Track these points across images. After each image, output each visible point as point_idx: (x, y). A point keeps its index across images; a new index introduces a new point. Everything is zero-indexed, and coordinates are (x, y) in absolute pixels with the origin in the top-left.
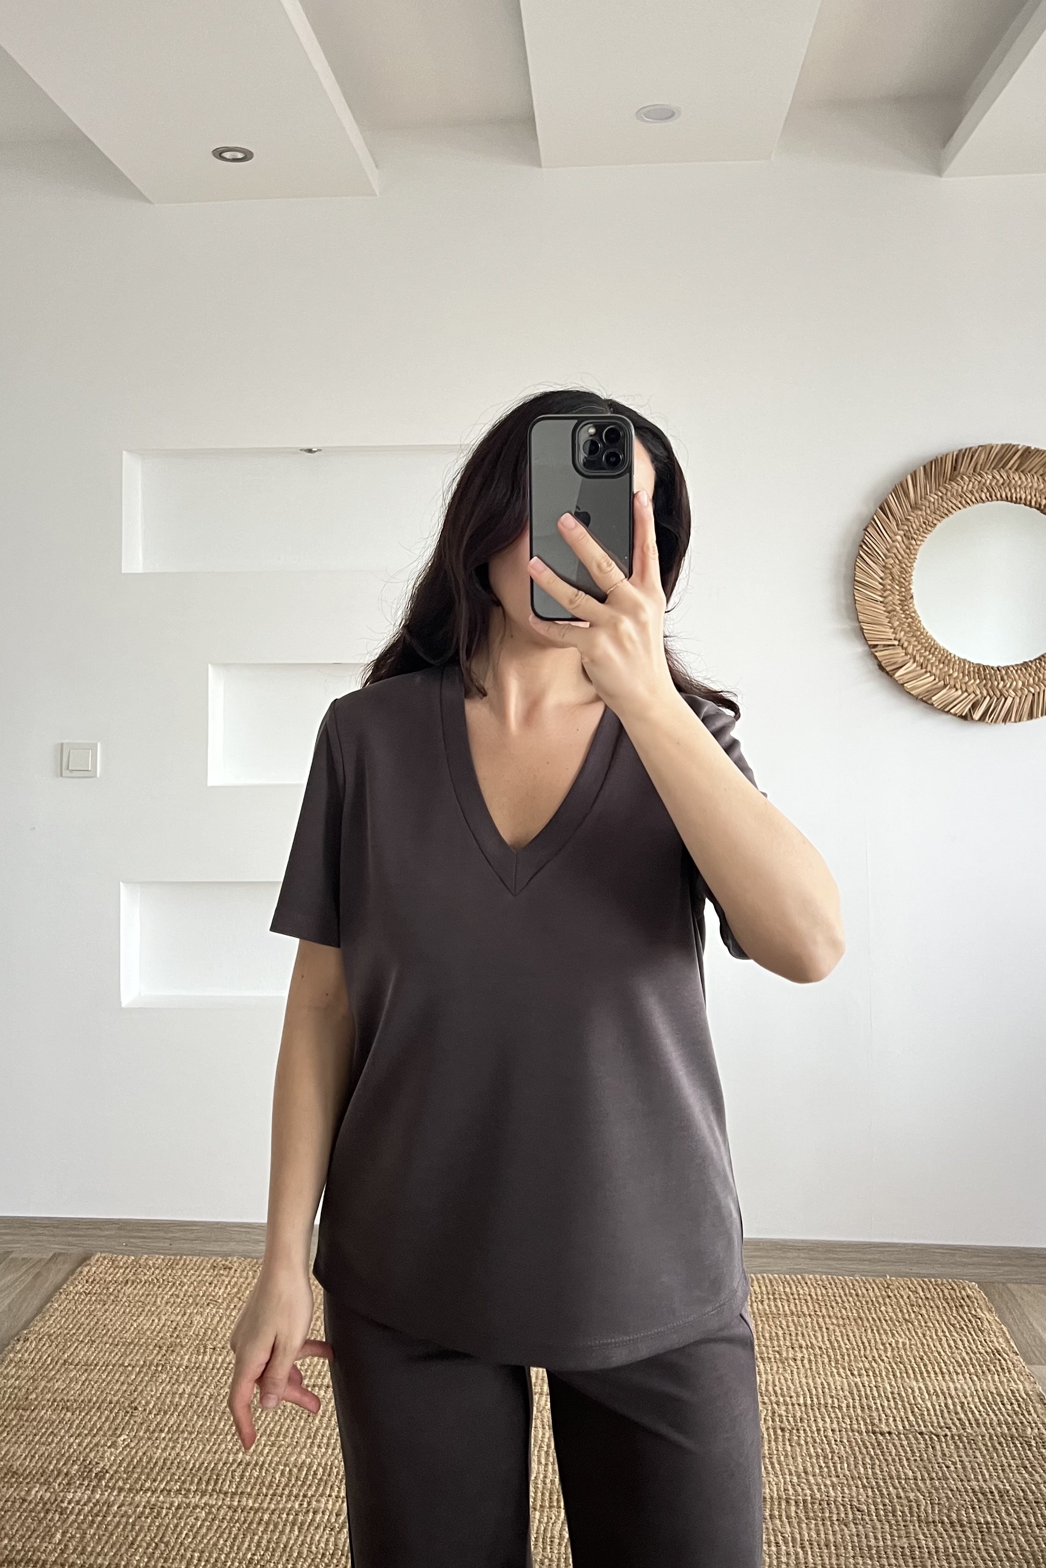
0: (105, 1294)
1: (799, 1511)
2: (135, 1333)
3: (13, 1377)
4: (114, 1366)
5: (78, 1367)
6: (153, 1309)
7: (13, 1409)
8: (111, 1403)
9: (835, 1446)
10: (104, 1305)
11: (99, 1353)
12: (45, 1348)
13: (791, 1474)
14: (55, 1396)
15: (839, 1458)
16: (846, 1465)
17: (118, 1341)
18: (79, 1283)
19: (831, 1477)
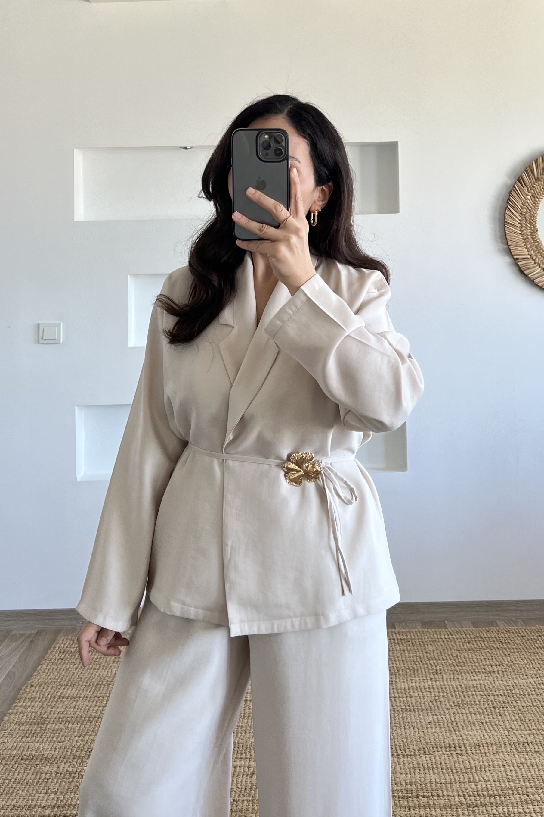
0: (74, 659)
1: (512, 749)
2: (99, 678)
3: (29, 707)
4: (91, 697)
5: (69, 699)
6: (106, 665)
7: (35, 724)
8: (95, 717)
9: (525, 715)
10: (75, 665)
11: (79, 691)
12: (44, 690)
13: (504, 730)
14: (59, 716)
15: (529, 720)
16: (534, 724)
17: (90, 684)
18: (55, 653)
19: (527, 730)
